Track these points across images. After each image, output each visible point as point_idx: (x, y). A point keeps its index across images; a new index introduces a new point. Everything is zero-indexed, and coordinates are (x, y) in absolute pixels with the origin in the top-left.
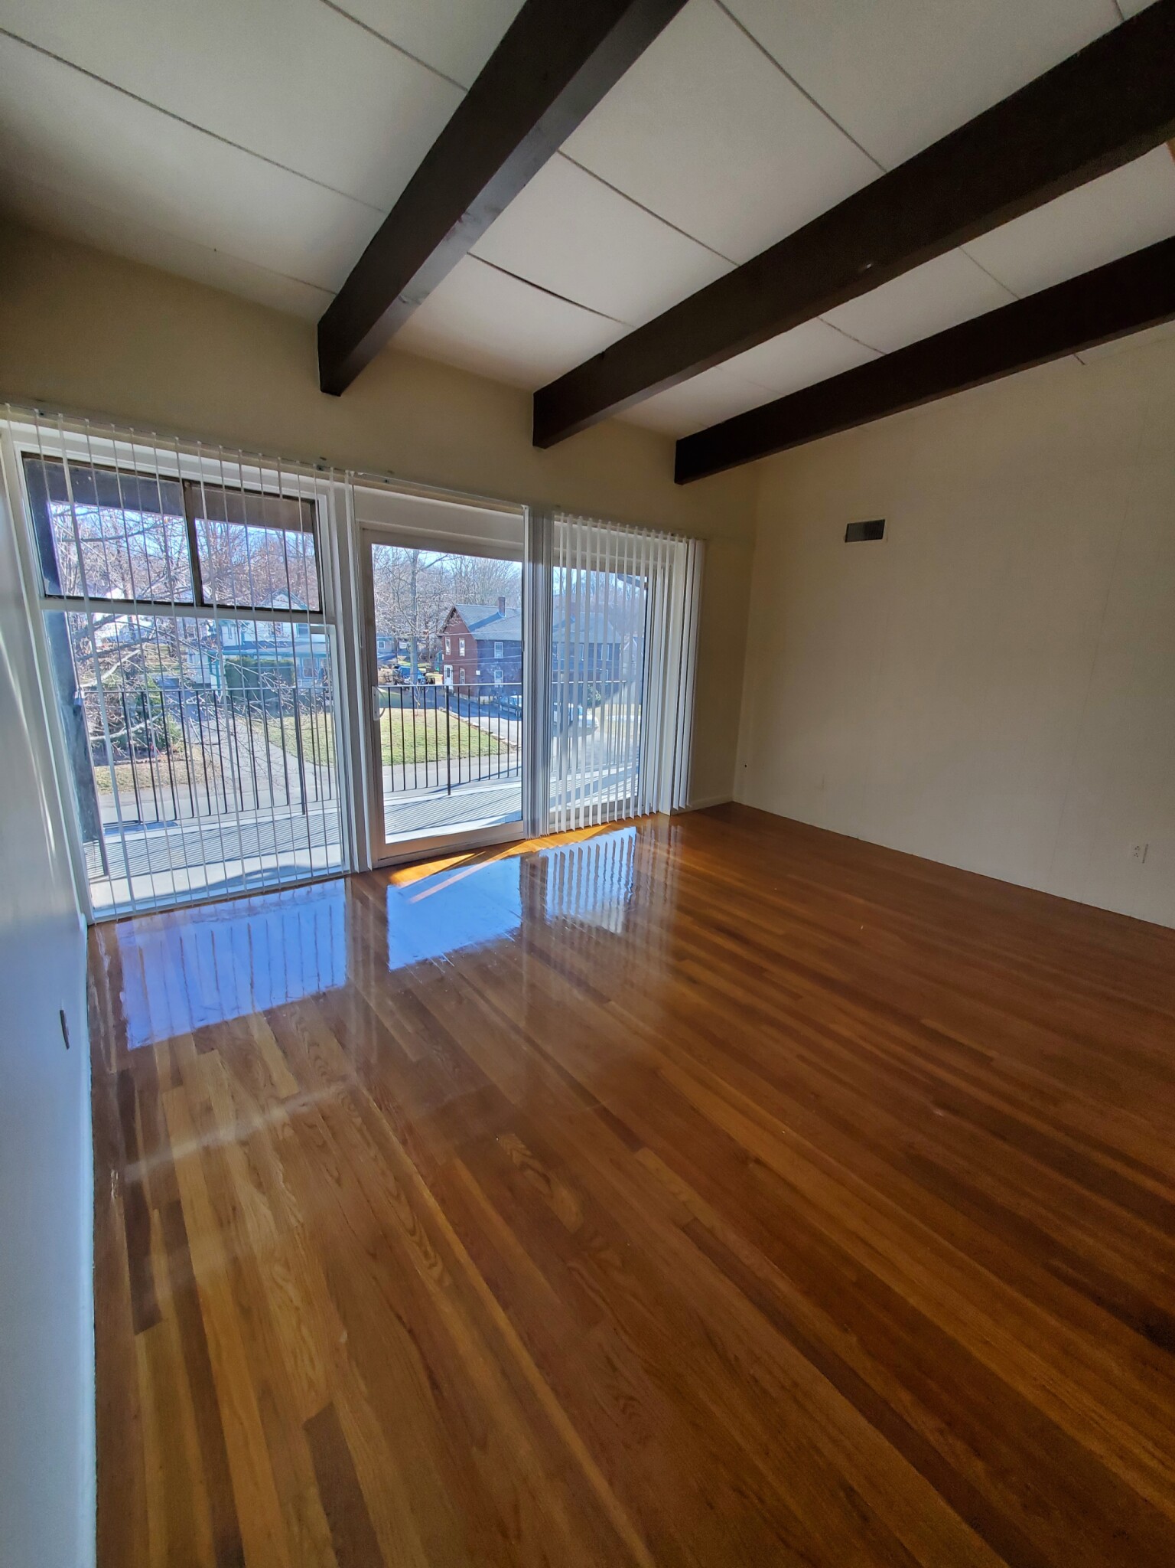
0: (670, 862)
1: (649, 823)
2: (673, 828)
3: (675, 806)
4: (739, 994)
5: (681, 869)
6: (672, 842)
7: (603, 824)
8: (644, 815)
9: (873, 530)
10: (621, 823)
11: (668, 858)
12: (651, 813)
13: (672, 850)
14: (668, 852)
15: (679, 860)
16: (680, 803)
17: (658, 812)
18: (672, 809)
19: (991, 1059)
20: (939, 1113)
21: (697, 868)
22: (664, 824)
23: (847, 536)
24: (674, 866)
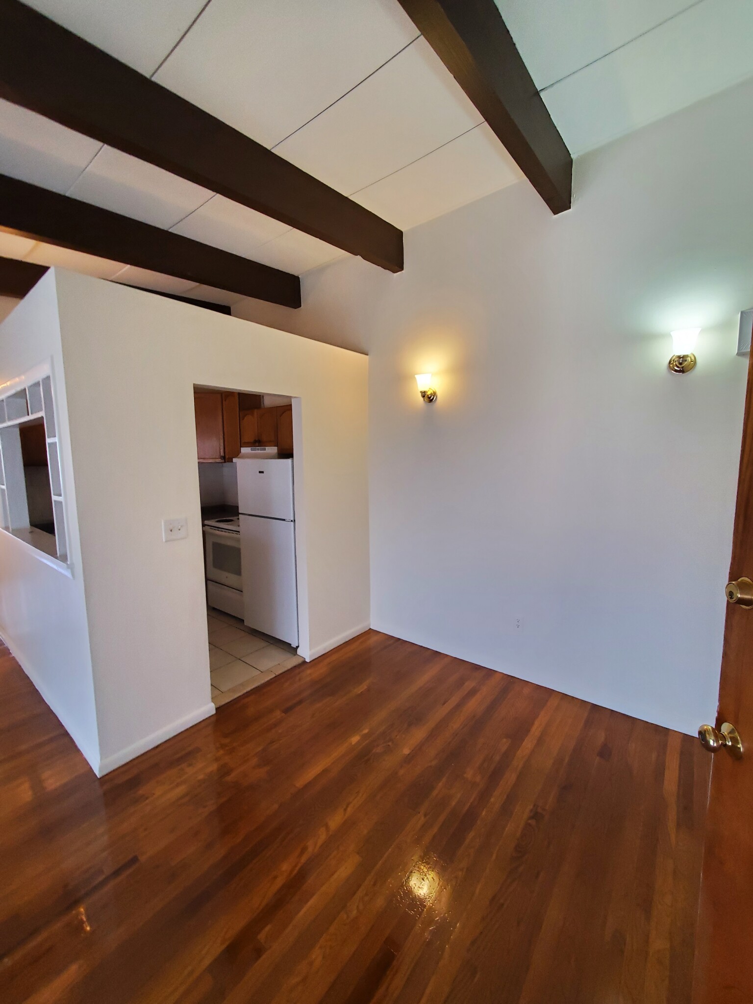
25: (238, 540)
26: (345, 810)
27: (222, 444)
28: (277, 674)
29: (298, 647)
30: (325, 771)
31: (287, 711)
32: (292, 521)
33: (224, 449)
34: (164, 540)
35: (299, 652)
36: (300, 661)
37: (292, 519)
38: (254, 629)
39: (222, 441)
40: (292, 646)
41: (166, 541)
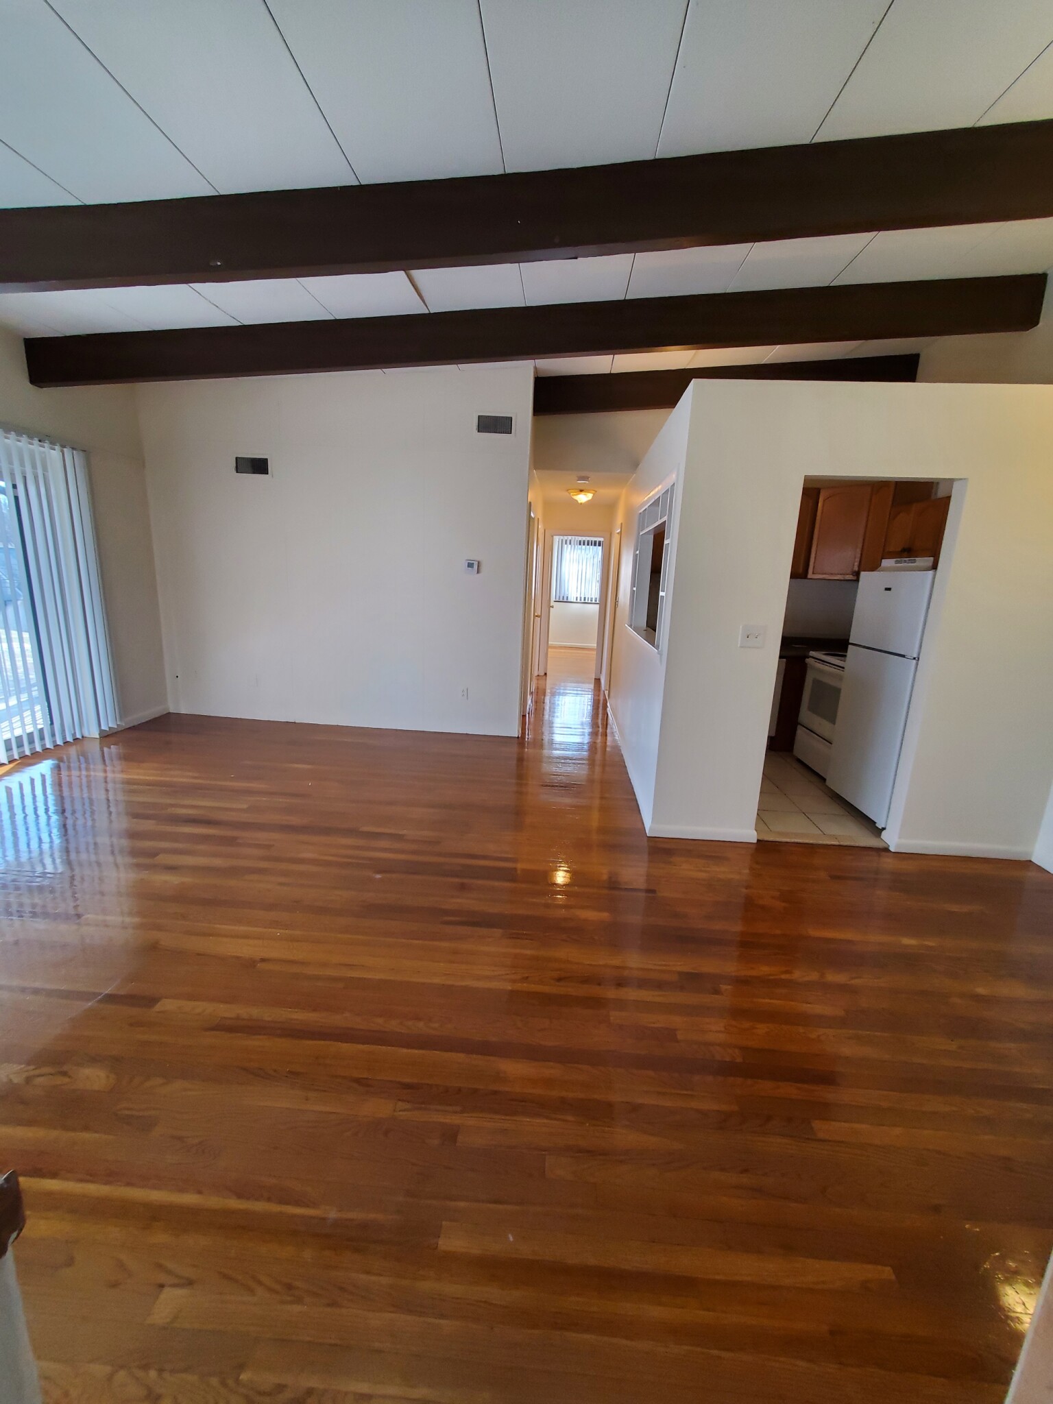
0: (108, 779)
1: (73, 751)
2: (106, 749)
3: (103, 728)
4: (218, 862)
5: (123, 783)
6: (107, 762)
7: (10, 762)
8: (66, 743)
9: (259, 466)
10: (36, 757)
11: (106, 778)
12: (76, 739)
13: (108, 768)
14: (105, 771)
15: (120, 776)
16: (110, 722)
17: (83, 737)
18: (101, 731)
19: (403, 835)
20: (378, 876)
21: (147, 778)
22: (94, 748)
23: (237, 467)
24: (115, 782)
25: (841, 678)
26: (853, 978)
27: (859, 555)
28: (842, 843)
29: (884, 829)
30: (849, 942)
31: (834, 877)
32: (914, 658)
33: (860, 562)
34: (739, 645)
35: (884, 835)
36: (881, 845)
37: (915, 656)
38: (838, 794)
39: (859, 551)
40: (877, 825)
41: (741, 647)
